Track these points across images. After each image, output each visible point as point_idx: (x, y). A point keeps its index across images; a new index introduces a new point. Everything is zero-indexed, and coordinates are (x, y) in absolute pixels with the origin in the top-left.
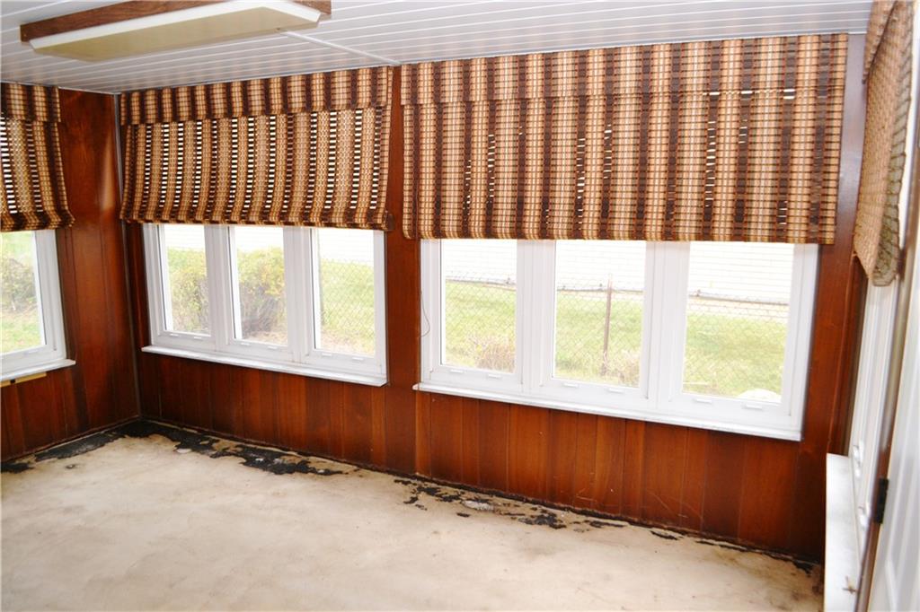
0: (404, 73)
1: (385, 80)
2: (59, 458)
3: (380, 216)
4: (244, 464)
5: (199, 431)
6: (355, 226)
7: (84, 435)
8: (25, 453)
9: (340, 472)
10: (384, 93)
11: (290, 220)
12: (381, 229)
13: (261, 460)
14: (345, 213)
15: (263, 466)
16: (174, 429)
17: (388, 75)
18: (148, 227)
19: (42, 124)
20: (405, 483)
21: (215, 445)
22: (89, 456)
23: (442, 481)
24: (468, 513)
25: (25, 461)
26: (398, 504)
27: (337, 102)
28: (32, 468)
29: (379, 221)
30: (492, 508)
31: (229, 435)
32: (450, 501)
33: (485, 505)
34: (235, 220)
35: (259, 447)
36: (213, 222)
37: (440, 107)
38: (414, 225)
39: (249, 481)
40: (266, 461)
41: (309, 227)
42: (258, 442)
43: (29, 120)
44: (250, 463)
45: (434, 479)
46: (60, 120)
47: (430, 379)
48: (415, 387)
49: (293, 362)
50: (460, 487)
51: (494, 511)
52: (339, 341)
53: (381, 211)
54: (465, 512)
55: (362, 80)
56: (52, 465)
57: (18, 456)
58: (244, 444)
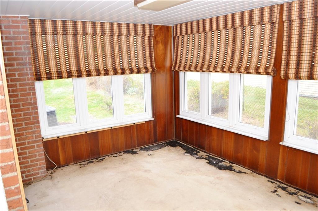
0: (285, 7)
1: (276, 11)
2: (147, 151)
3: (270, 69)
4: (208, 163)
5: (194, 147)
6: (259, 73)
7: (156, 144)
8: (137, 148)
9: (245, 173)
10: (275, 16)
11: (232, 71)
12: (270, 75)
13: (215, 162)
14: (255, 68)
15: (214, 165)
16: (185, 145)
17: (277, 9)
18: (181, 73)
19: (148, 37)
20: (272, 183)
21: (198, 154)
22: (156, 151)
23: (289, 185)
24: (301, 203)
25: (136, 150)
26: (268, 192)
27: (254, 22)
28: (138, 153)
29: (270, 71)
30: (312, 202)
31: (204, 151)
32: (292, 195)
33: (309, 200)
34: (211, 70)
35: (214, 157)
36: (203, 71)
37: (302, 20)
38: (286, 73)
39: (209, 170)
40: (216, 163)
41: (240, 74)
42: (214, 155)
43: (143, 36)
44: (210, 163)
45: (286, 183)
46: (153, 36)
47: (288, 140)
48: (281, 143)
49: (230, 126)
50: (297, 189)
51: (313, 204)
52: (249, 117)
53: (271, 67)
54: (299, 202)
55: (266, 12)
56: (144, 153)
57: (135, 148)
58: (209, 155)
